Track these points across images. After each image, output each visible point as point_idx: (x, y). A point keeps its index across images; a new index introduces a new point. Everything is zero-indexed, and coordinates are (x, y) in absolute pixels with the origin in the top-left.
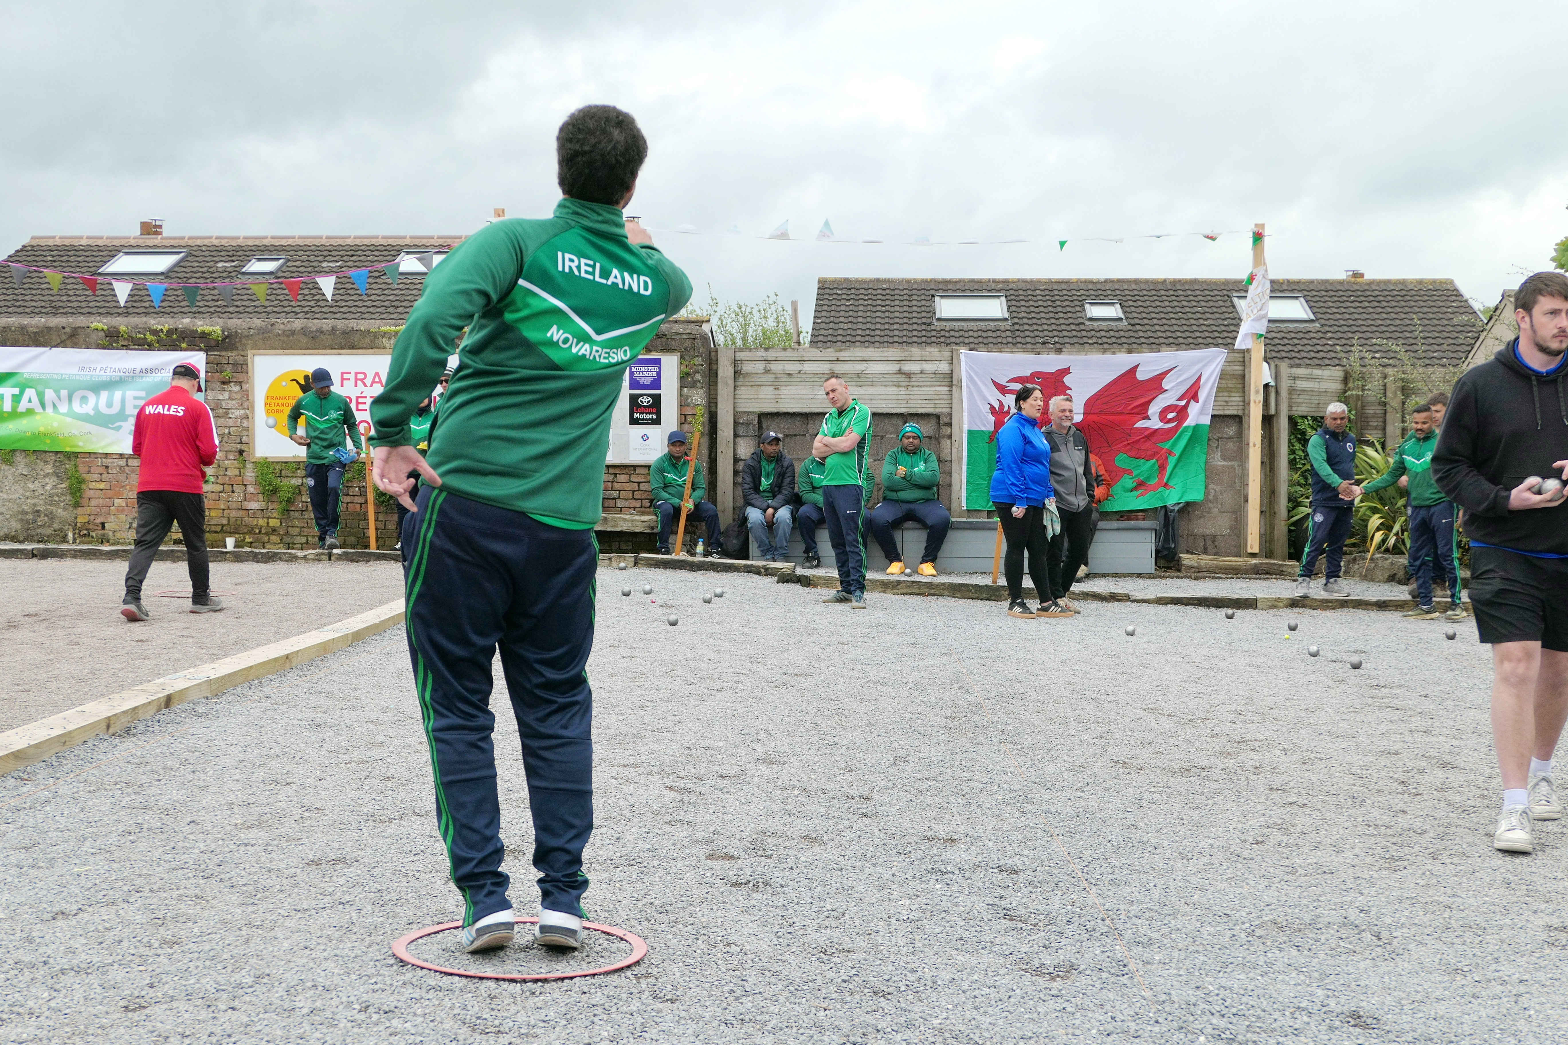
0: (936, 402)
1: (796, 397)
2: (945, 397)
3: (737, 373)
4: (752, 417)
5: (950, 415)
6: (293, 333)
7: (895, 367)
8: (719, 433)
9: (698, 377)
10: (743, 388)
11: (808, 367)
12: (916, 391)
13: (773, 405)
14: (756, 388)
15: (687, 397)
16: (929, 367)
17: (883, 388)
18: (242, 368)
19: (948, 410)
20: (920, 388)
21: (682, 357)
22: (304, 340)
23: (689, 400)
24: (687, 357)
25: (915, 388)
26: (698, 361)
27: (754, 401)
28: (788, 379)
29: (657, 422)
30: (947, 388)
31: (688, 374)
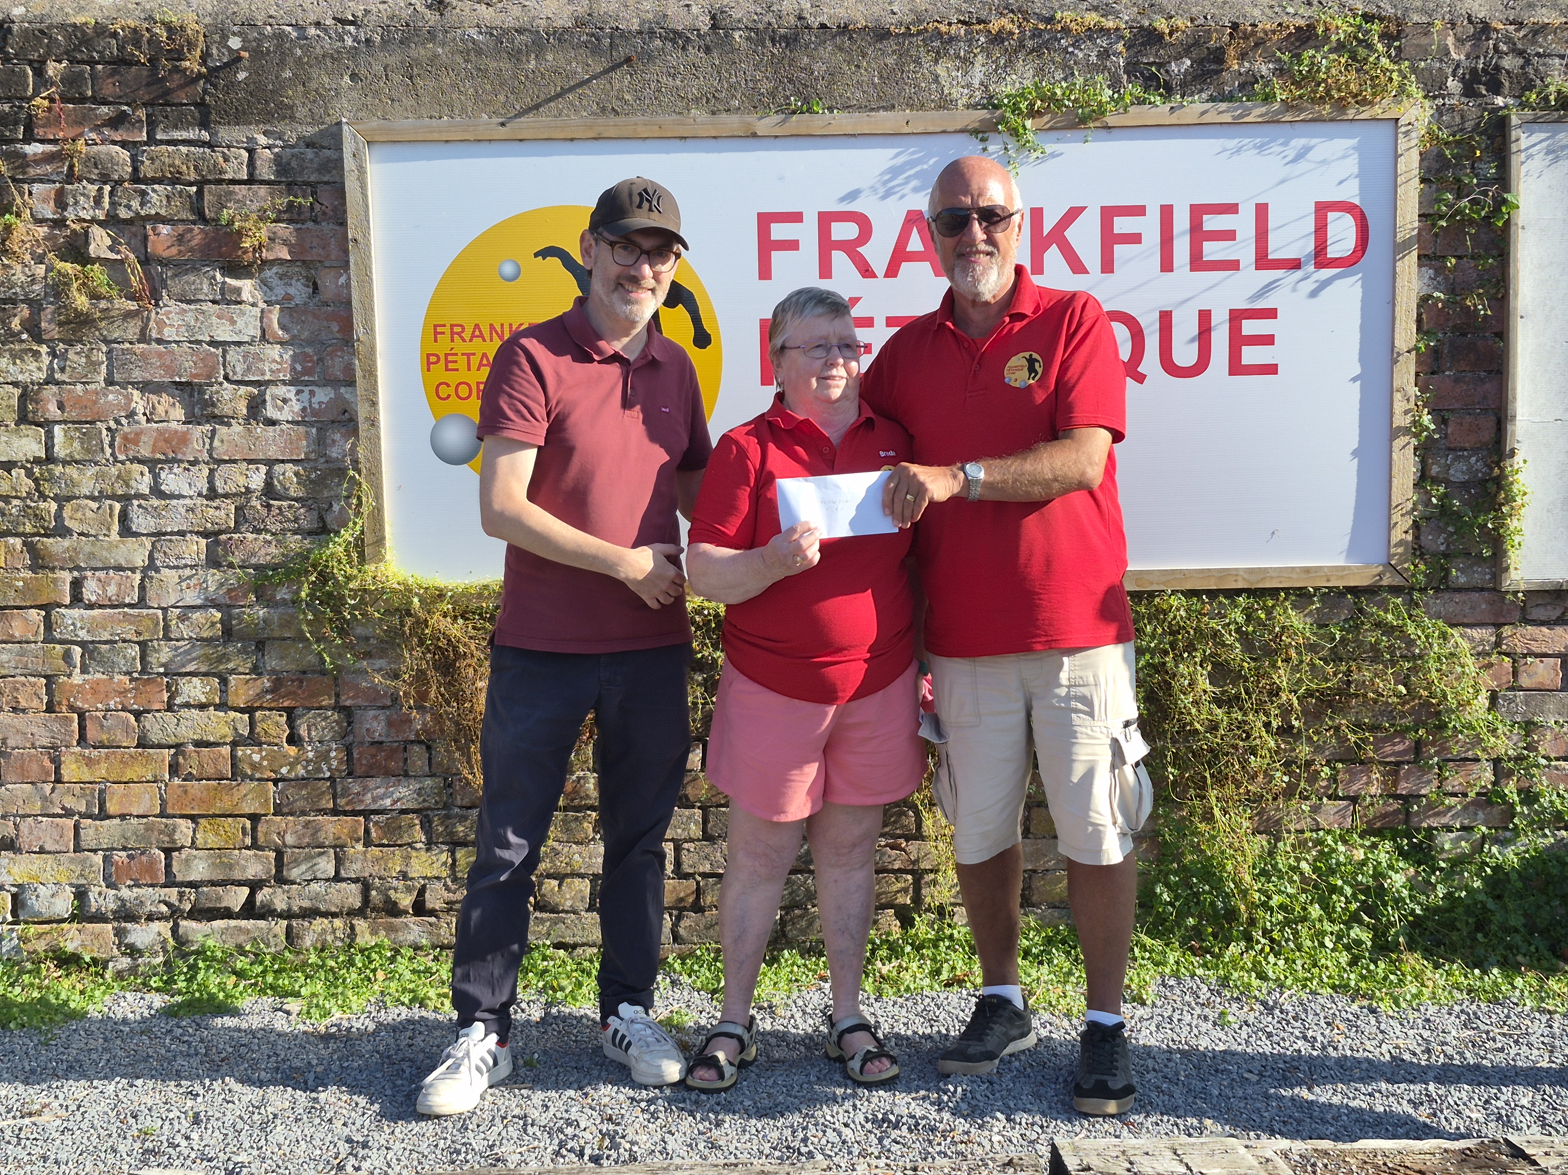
6: (537, 40)
18: (317, 197)
22: (588, 72)
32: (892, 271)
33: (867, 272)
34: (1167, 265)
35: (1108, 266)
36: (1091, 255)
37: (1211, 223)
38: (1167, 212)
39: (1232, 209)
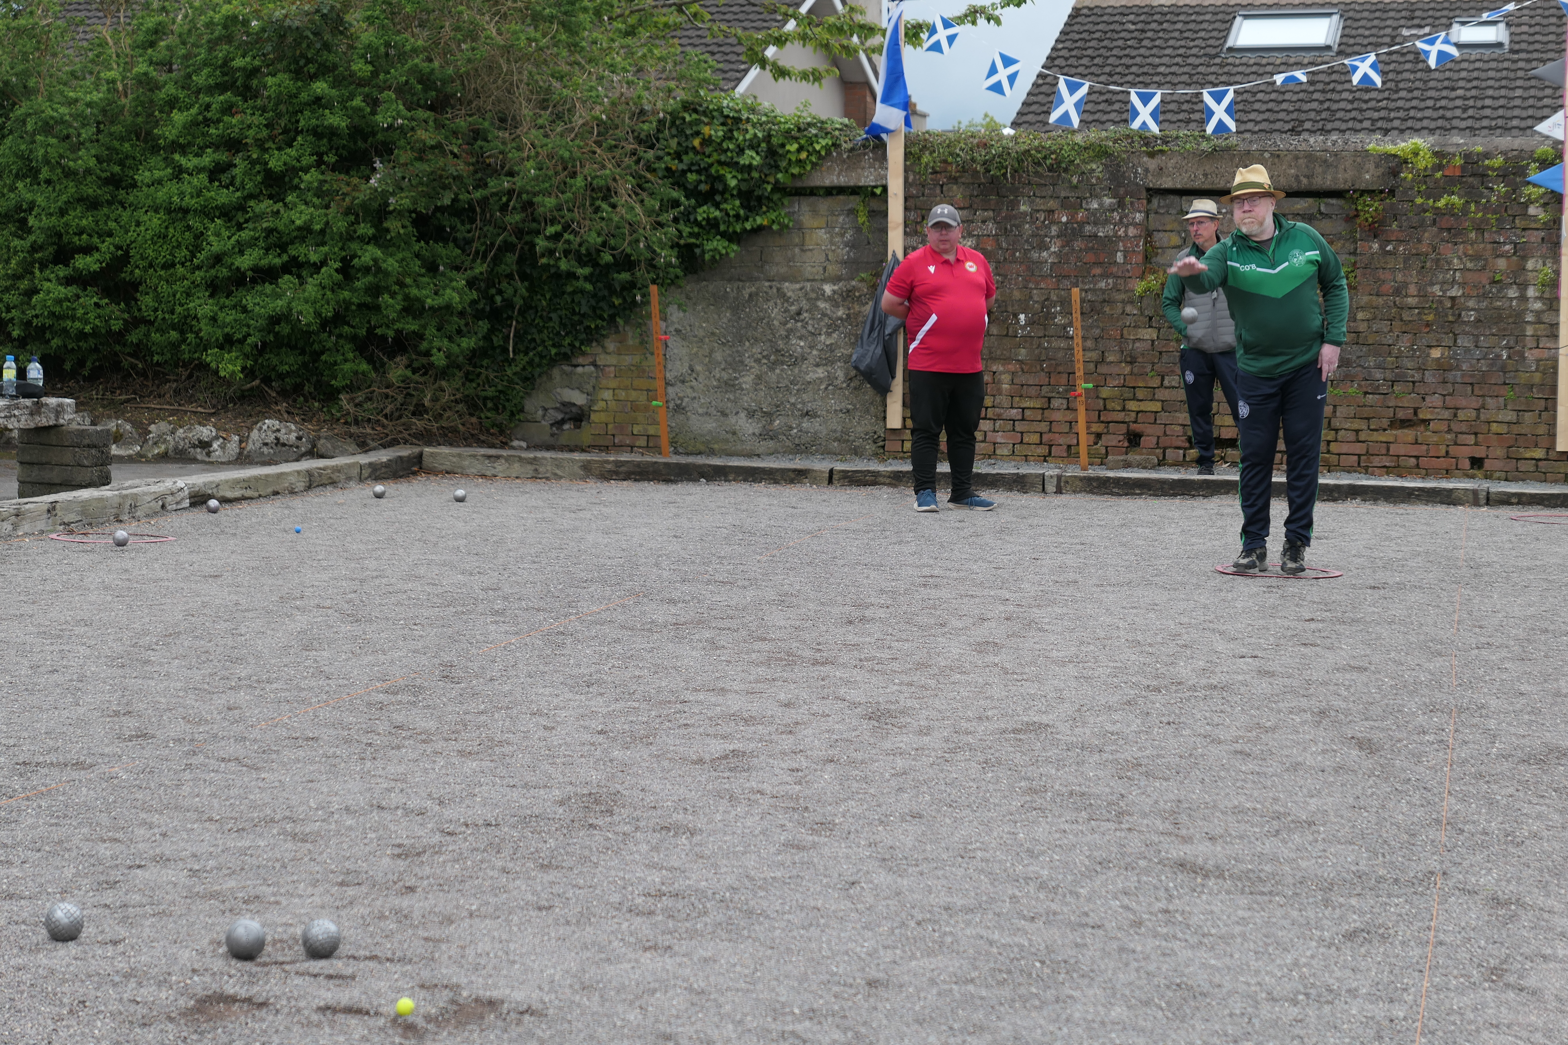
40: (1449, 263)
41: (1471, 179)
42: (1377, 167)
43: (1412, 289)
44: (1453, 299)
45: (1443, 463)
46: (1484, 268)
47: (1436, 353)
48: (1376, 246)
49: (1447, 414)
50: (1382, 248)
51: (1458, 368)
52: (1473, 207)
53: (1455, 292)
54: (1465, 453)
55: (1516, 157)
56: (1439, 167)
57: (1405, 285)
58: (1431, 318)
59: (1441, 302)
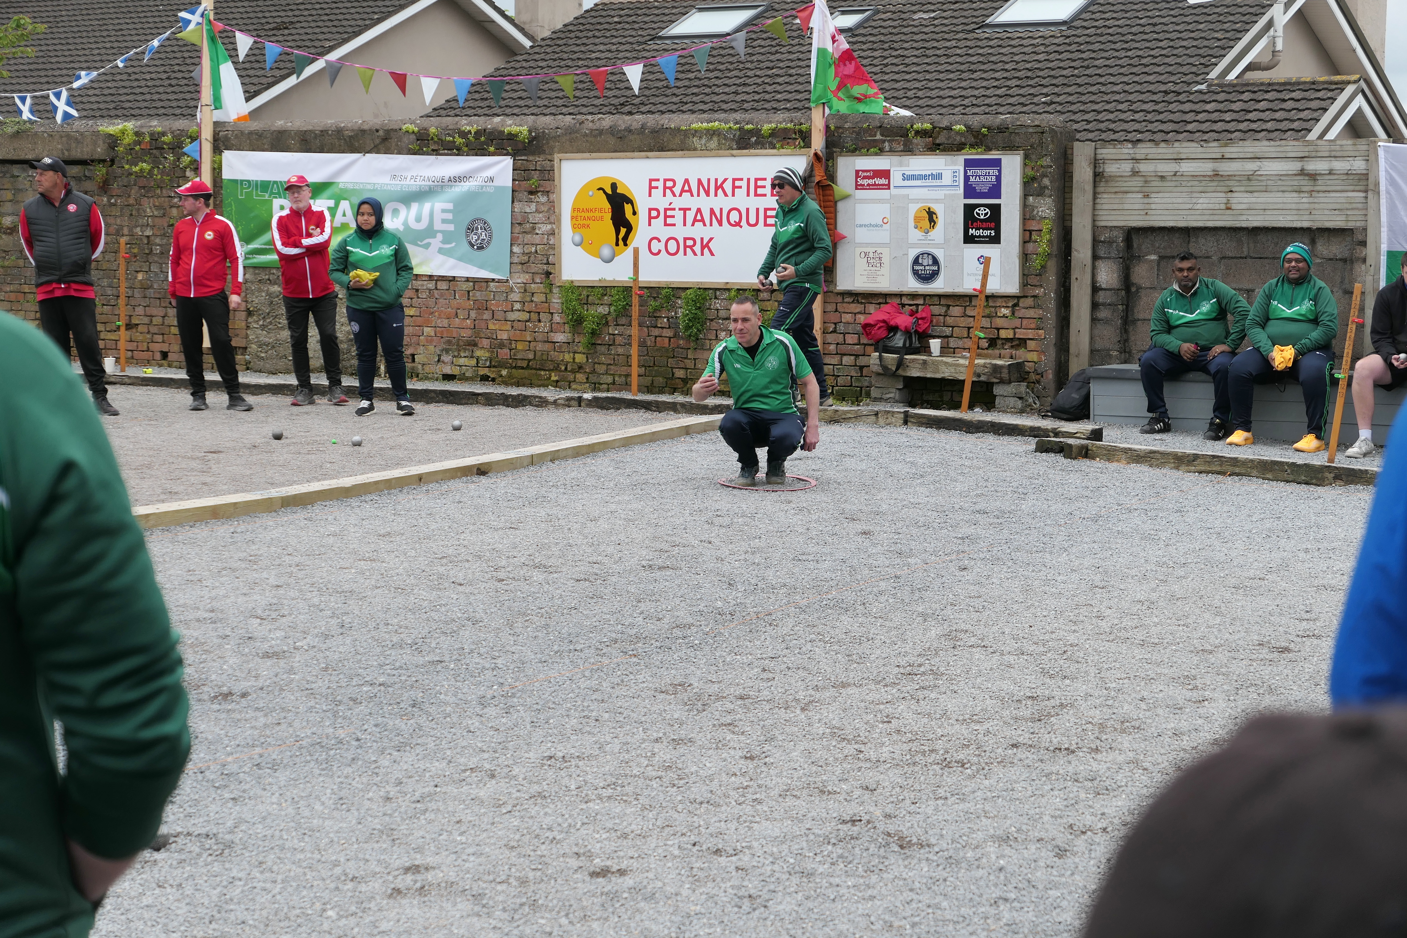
0: (1349, 213)
1: (1170, 206)
2: (1360, 206)
3: (1098, 176)
4: (1115, 233)
5: (1365, 229)
6: (601, 132)
7: (1296, 166)
8: (1074, 254)
9: (1046, 181)
10: (1105, 196)
11: (1186, 167)
12: (1322, 198)
13: (1141, 218)
14: (1120, 195)
15: (1033, 208)
16: (1339, 166)
17: (1280, 194)
18: (548, 175)
19: (1363, 224)
20: (1327, 194)
21: (1026, 157)
22: (612, 141)
23: (1035, 212)
24: (1033, 157)
25: (1321, 195)
26: (1047, 161)
27: (1118, 212)
28: (1160, 184)
29: (996, 240)
30: (1362, 195)
31: (1033, 179)
32: (680, 195)
33: (674, 195)
34: (748, 195)
35: (733, 195)
36: (729, 192)
37: (760, 183)
38: (749, 180)
39: (765, 179)
40: (145, 211)
41: (154, 151)
42: (104, 143)
43: (126, 231)
44: (148, 237)
45: (146, 355)
46: (164, 215)
47: (140, 276)
48: (105, 199)
49: (146, 320)
50: (109, 201)
51: (151, 287)
52: (156, 171)
53: (148, 232)
54: (157, 347)
55: (179, 135)
56: (139, 143)
57: (121, 227)
58: (136, 251)
59: (141, 240)
